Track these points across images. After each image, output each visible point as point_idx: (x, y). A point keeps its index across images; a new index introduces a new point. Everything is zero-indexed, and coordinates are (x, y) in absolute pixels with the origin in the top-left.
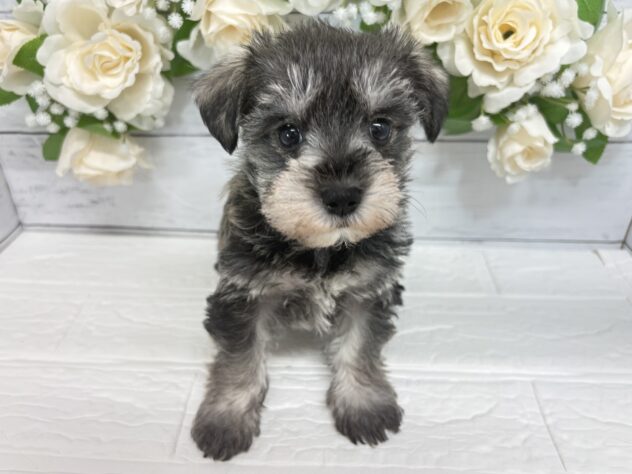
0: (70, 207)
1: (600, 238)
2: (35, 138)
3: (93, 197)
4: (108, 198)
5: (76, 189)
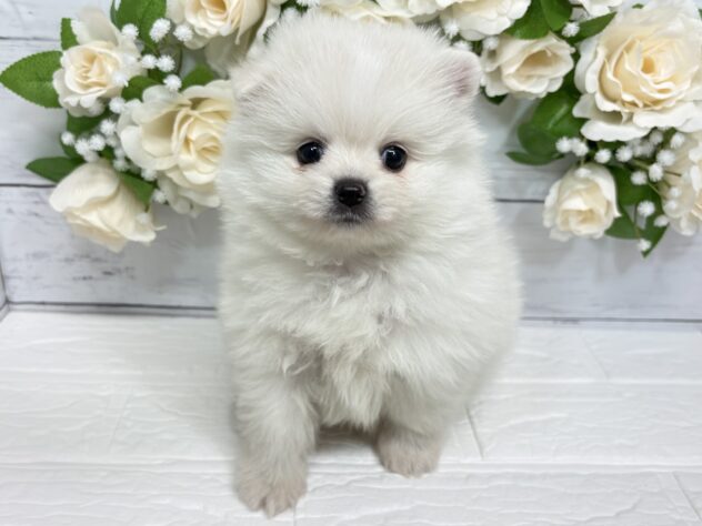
0: (75, 279)
3: (108, 267)
4: (127, 269)
5: (86, 257)
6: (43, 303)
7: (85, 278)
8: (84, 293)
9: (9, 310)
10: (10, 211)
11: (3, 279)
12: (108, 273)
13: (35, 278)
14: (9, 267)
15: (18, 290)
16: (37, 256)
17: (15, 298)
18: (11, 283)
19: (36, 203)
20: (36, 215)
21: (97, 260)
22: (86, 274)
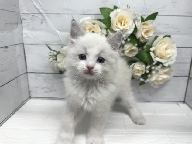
0: (44, 92)
2: (38, 74)
3: (51, 90)
4: (55, 90)
5: (46, 87)
6: (37, 97)
7: (46, 92)
8: (46, 95)
9: (30, 99)
10: (31, 78)
11: (29, 92)
12: (51, 91)
13: (36, 92)
14: (31, 90)
15: (33, 95)
16: (36, 87)
17: (32, 96)
18: (31, 93)
19: (37, 76)
20: (37, 79)
21: (49, 88)
22: (47, 91)
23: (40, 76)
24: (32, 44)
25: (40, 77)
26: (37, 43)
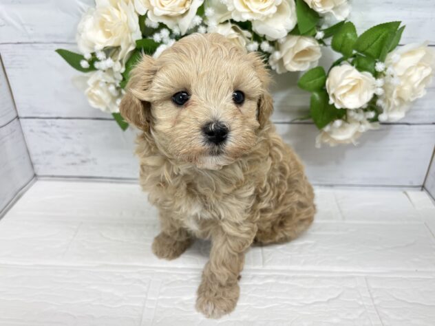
0: (68, 164)
1: (408, 184)
2: (47, 121)
3: (83, 158)
4: (93, 159)
5: (72, 153)
6: (53, 176)
7: (73, 164)
8: (72, 171)
9: (36, 180)
10: (32, 131)
11: (32, 165)
12: (83, 162)
13: (48, 164)
14: (34, 159)
15: (40, 170)
16: (48, 153)
17: (39, 174)
18: (36, 166)
19: (44, 126)
20: (45, 132)
21: (78, 155)
22: (74, 162)
23: (52, 125)
24: (18, 43)
25: (54, 128)
26: (32, 40)
